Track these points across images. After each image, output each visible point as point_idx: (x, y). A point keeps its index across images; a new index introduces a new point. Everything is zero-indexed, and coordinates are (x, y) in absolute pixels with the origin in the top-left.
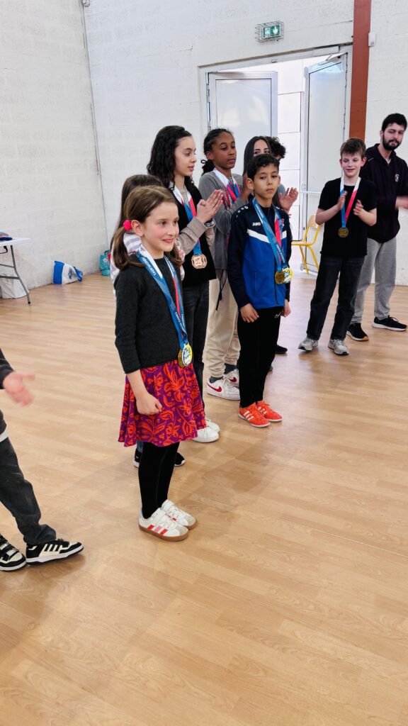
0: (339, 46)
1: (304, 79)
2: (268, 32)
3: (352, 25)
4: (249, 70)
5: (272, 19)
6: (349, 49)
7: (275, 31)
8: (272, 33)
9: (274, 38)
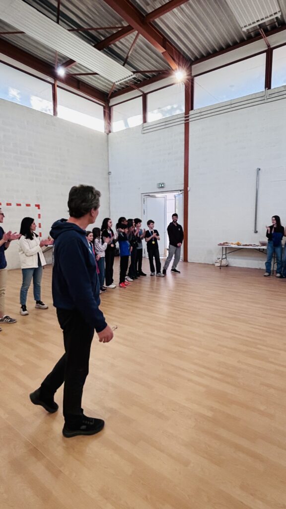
0: (181, 190)
1: (174, 198)
2: (160, 186)
3: (183, 185)
4: (157, 195)
5: (161, 182)
6: (183, 191)
7: (163, 185)
8: (161, 186)
9: (162, 187)
